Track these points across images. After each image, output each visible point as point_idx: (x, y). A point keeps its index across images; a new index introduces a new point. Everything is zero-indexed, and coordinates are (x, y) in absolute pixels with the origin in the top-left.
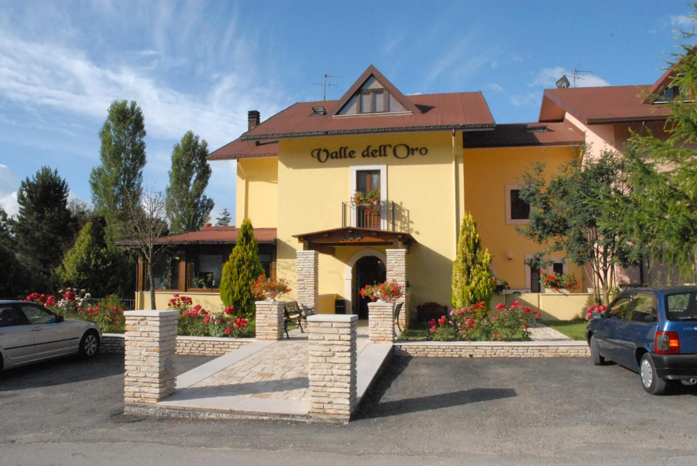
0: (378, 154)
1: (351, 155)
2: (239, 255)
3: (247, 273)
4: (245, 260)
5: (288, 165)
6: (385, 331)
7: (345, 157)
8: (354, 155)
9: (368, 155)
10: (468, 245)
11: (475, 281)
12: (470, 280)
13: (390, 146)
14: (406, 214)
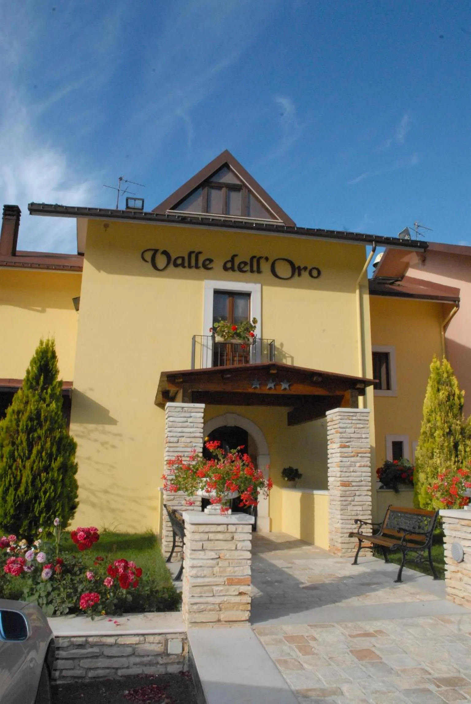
0: (248, 268)
1: (207, 265)
3: (48, 445)
7: (197, 267)
8: (210, 266)
9: (233, 269)
13: (267, 259)
14: (289, 362)
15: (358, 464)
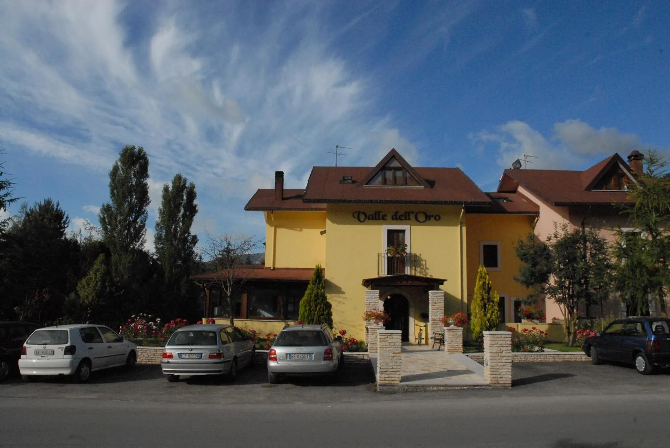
0: (403, 218)
1: (384, 218)
2: (315, 292)
3: (322, 305)
4: (319, 296)
5: (333, 221)
6: (457, 345)
7: (379, 219)
8: (386, 218)
9: (396, 219)
10: (484, 289)
11: (490, 313)
12: (486, 313)
13: (413, 212)
14: (424, 263)
15: (439, 312)
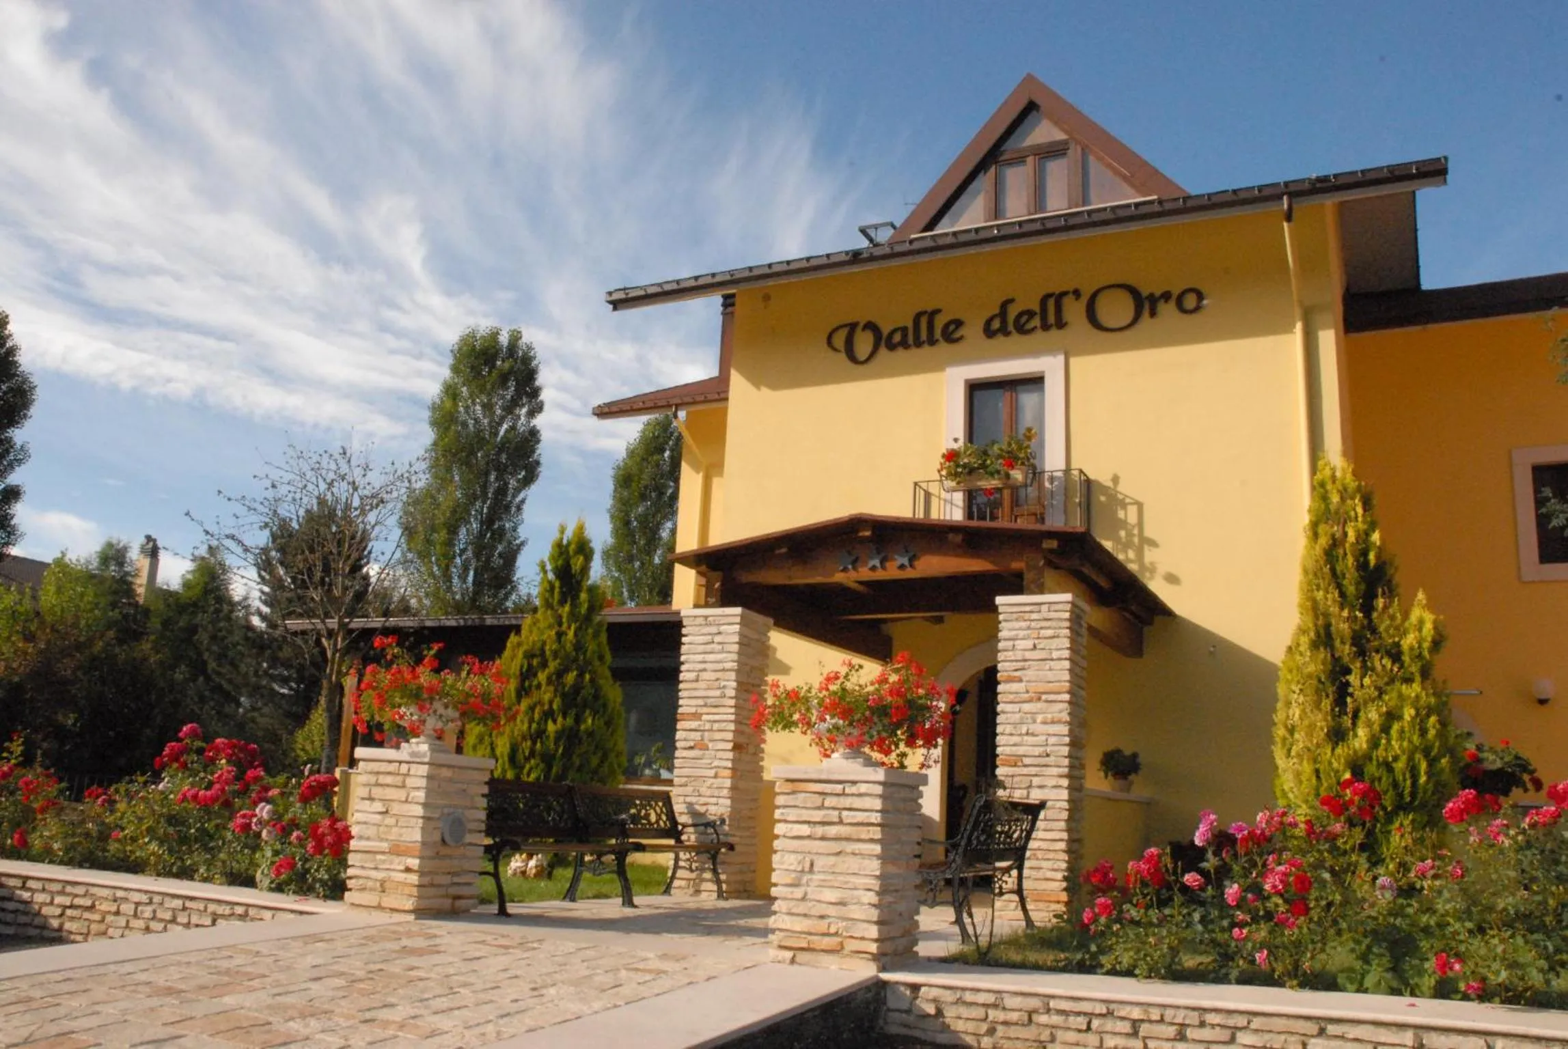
0: (1036, 322)
1: (952, 333)
7: (932, 342)
8: (957, 335)
12: (1347, 721)
13: (1077, 293)
14: (1131, 515)
